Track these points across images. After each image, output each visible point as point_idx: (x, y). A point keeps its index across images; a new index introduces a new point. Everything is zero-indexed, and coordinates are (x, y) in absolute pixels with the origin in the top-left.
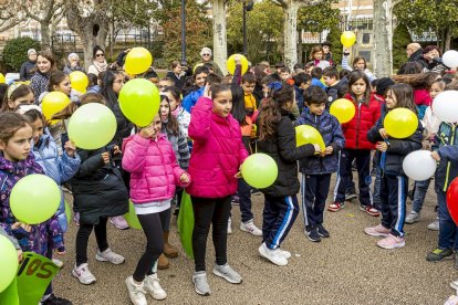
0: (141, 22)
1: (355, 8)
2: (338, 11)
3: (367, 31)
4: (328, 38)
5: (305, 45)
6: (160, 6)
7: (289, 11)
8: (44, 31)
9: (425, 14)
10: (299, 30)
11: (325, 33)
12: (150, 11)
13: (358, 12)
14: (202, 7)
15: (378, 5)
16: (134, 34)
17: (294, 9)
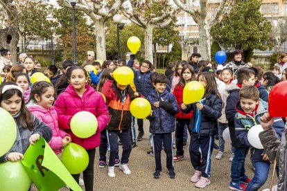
0: (47, 36)
1: (188, 32)
2: (178, 32)
3: (195, 45)
4: (173, 49)
5: (158, 54)
6: (60, 25)
7: (147, 30)
9: (228, 36)
10: (154, 44)
11: (171, 46)
12: (52, 28)
13: (190, 34)
14: (90, 27)
15: (201, 27)
16: (41, 44)
17: (150, 29)
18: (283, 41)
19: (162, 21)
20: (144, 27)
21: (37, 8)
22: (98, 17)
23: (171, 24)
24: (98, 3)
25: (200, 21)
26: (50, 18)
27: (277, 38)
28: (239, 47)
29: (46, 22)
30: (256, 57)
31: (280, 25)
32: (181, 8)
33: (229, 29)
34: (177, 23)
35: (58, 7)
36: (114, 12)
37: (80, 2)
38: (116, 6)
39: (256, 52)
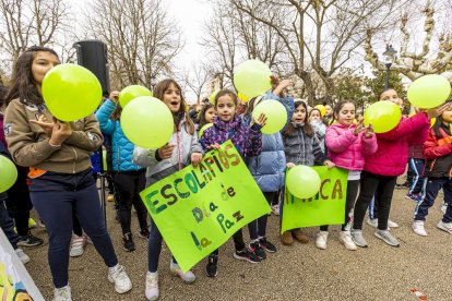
24: (420, 59)
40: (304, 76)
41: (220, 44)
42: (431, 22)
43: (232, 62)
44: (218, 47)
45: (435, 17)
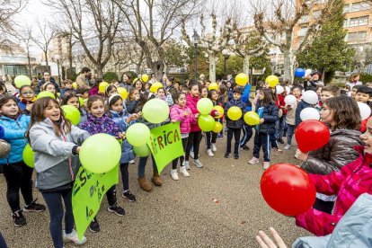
0: (180, 64)
7: (245, 59)
8: (138, 69)
9: (312, 61)
10: (251, 68)
11: (264, 69)
15: (286, 56)
16: (177, 70)
17: (247, 58)
18: (367, 63)
19: (257, 52)
20: (243, 57)
21: (176, 48)
22: (211, 52)
23: (264, 54)
24: (211, 43)
25: (286, 52)
26: (183, 54)
27: (361, 61)
28: (321, 70)
29: (180, 56)
30: (337, 78)
31: (366, 51)
32: (271, 43)
33: (313, 55)
34: (270, 53)
35: (188, 46)
36: (222, 48)
37: (200, 43)
38: (223, 44)
39: (337, 73)
40: (143, 44)
41: (66, 7)
42: (215, 23)
43: (80, 25)
44: (64, 10)
45: (217, 19)
